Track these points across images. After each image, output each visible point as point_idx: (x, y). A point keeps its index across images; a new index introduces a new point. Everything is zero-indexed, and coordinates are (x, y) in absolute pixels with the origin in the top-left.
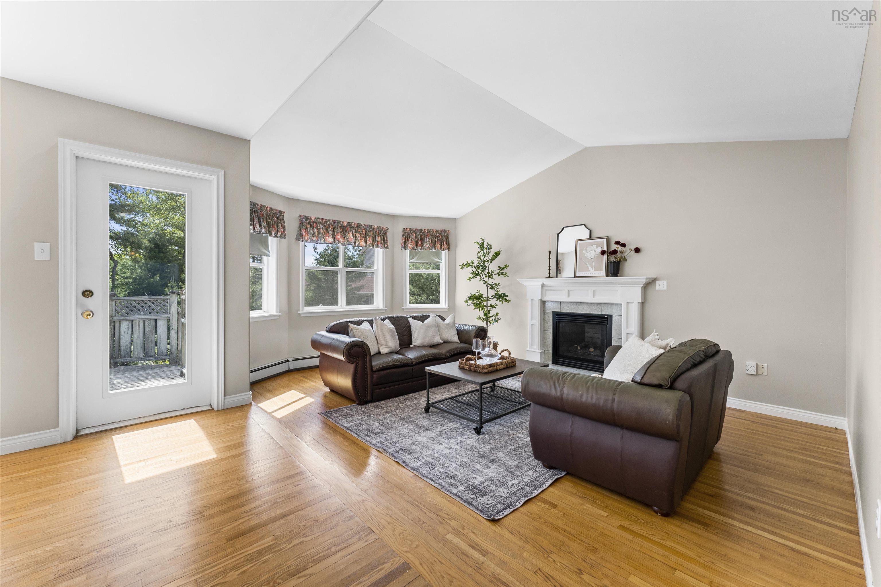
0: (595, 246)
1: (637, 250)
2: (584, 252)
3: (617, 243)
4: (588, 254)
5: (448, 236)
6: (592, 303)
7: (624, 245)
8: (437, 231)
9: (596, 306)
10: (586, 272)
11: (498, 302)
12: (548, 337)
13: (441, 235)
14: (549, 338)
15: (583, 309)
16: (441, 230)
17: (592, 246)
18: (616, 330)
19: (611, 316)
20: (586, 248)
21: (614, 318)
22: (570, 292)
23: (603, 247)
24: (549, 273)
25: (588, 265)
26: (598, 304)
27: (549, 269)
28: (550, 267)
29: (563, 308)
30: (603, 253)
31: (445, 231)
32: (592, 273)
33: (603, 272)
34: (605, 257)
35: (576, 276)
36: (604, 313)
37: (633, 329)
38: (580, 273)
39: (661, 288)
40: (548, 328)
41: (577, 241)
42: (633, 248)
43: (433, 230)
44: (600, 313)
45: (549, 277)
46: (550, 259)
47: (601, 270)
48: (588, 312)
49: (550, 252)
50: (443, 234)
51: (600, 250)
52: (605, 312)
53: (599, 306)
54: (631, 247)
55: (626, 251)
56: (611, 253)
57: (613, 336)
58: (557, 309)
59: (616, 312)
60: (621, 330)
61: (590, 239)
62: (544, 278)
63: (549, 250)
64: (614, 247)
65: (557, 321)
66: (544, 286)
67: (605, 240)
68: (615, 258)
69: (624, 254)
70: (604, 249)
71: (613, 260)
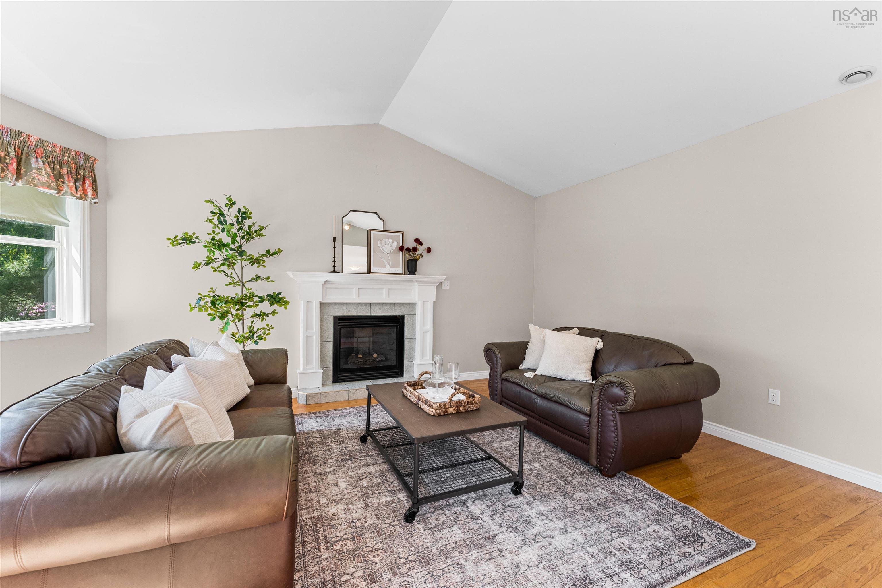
0: (390, 240)
1: (430, 250)
2: (379, 245)
3: (417, 241)
4: (384, 248)
5: (92, 169)
6: (384, 303)
7: (421, 244)
8: (66, 150)
9: (388, 307)
10: (380, 268)
11: (276, 306)
12: (327, 350)
13: (76, 164)
14: (329, 351)
15: (374, 310)
16: (77, 153)
17: (387, 240)
18: (408, 330)
19: (403, 317)
20: (381, 241)
21: (406, 318)
22: (360, 290)
23: (398, 243)
24: (334, 266)
25: (385, 261)
26: (390, 304)
27: (334, 261)
28: (334, 258)
29: (349, 311)
30: (401, 249)
31: (87, 157)
32: (388, 269)
33: (400, 270)
34: (401, 252)
35: (369, 272)
36: (397, 314)
37: (429, 328)
38: (375, 268)
40: (328, 338)
41: (368, 231)
43: (54, 146)
44: (392, 314)
45: (334, 271)
46: (334, 247)
47: (399, 266)
48: (379, 314)
49: (334, 239)
50: (81, 162)
51: (395, 244)
52: (397, 312)
53: (391, 306)
54: (425, 246)
55: (421, 250)
56: (408, 250)
57: (405, 337)
58: (340, 312)
59: (409, 311)
60: (414, 329)
61: (384, 230)
62: (326, 272)
63: (334, 236)
64: (411, 244)
65: (339, 327)
66: (327, 282)
67: (401, 235)
68: (412, 255)
69: (419, 252)
70: (401, 244)
71: (410, 257)
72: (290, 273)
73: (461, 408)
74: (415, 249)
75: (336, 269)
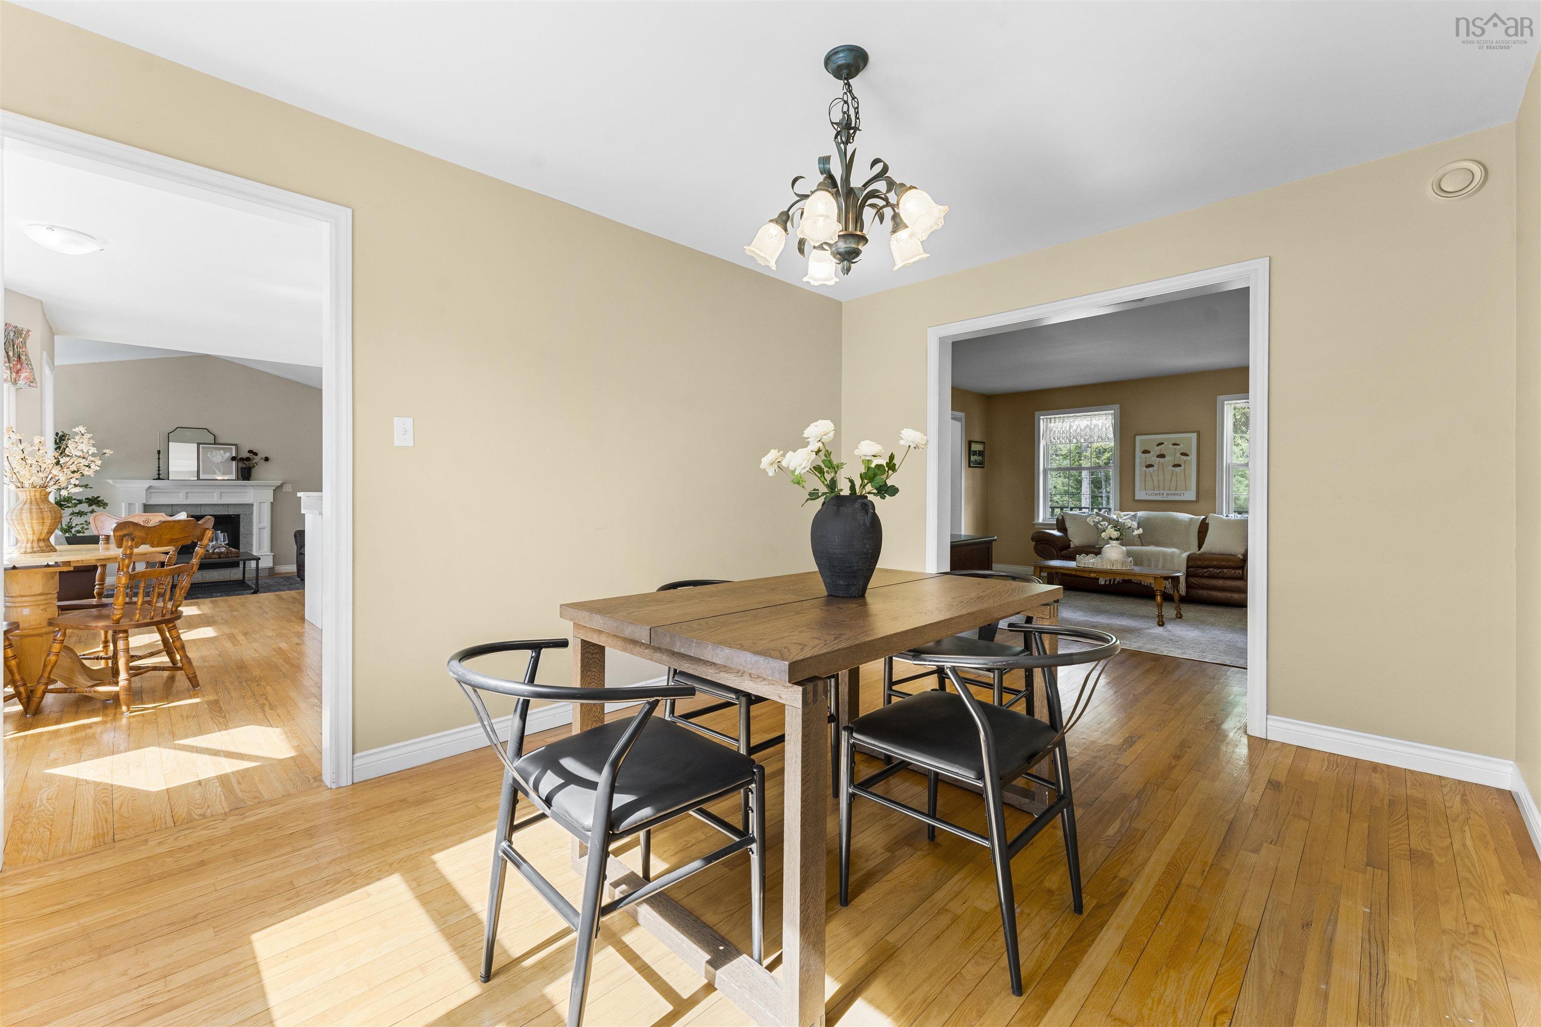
0: (222, 452)
1: (267, 459)
2: (208, 456)
3: (250, 452)
4: (214, 458)
7: (256, 454)
9: (221, 508)
10: (211, 476)
11: (94, 507)
15: (205, 511)
17: (218, 451)
18: (244, 527)
19: (238, 516)
20: (211, 452)
21: (241, 516)
22: (189, 494)
23: (231, 453)
24: (159, 475)
25: (215, 469)
26: (224, 505)
27: (159, 470)
28: (158, 468)
30: (233, 459)
32: (219, 476)
33: (233, 477)
34: (234, 463)
35: (198, 479)
37: (267, 525)
38: (203, 475)
39: (287, 490)
41: (197, 444)
42: (264, 456)
44: (227, 513)
45: (159, 479)
46: (159, 459)
47: (231, 474)
49: (159, 452)
51: (228, 455)
52: (232, 512)
53: (225, 507)
54: (262, 455)
55: (257, 459)
56: (242, 459)
57: (242, 531)
59: (245, 512)
60: (252, 527)
61: (215, 443)
62: (148, 479)
63: (158, 449)
64: (245, 455)
66: (151, 488)
67: (234, 447)
68: (245, 464)
69: (254, 461)
70: (234, 455)
71: (244, 466)
72: (110, 481)
74: (248, 459)
75: (161, 476)
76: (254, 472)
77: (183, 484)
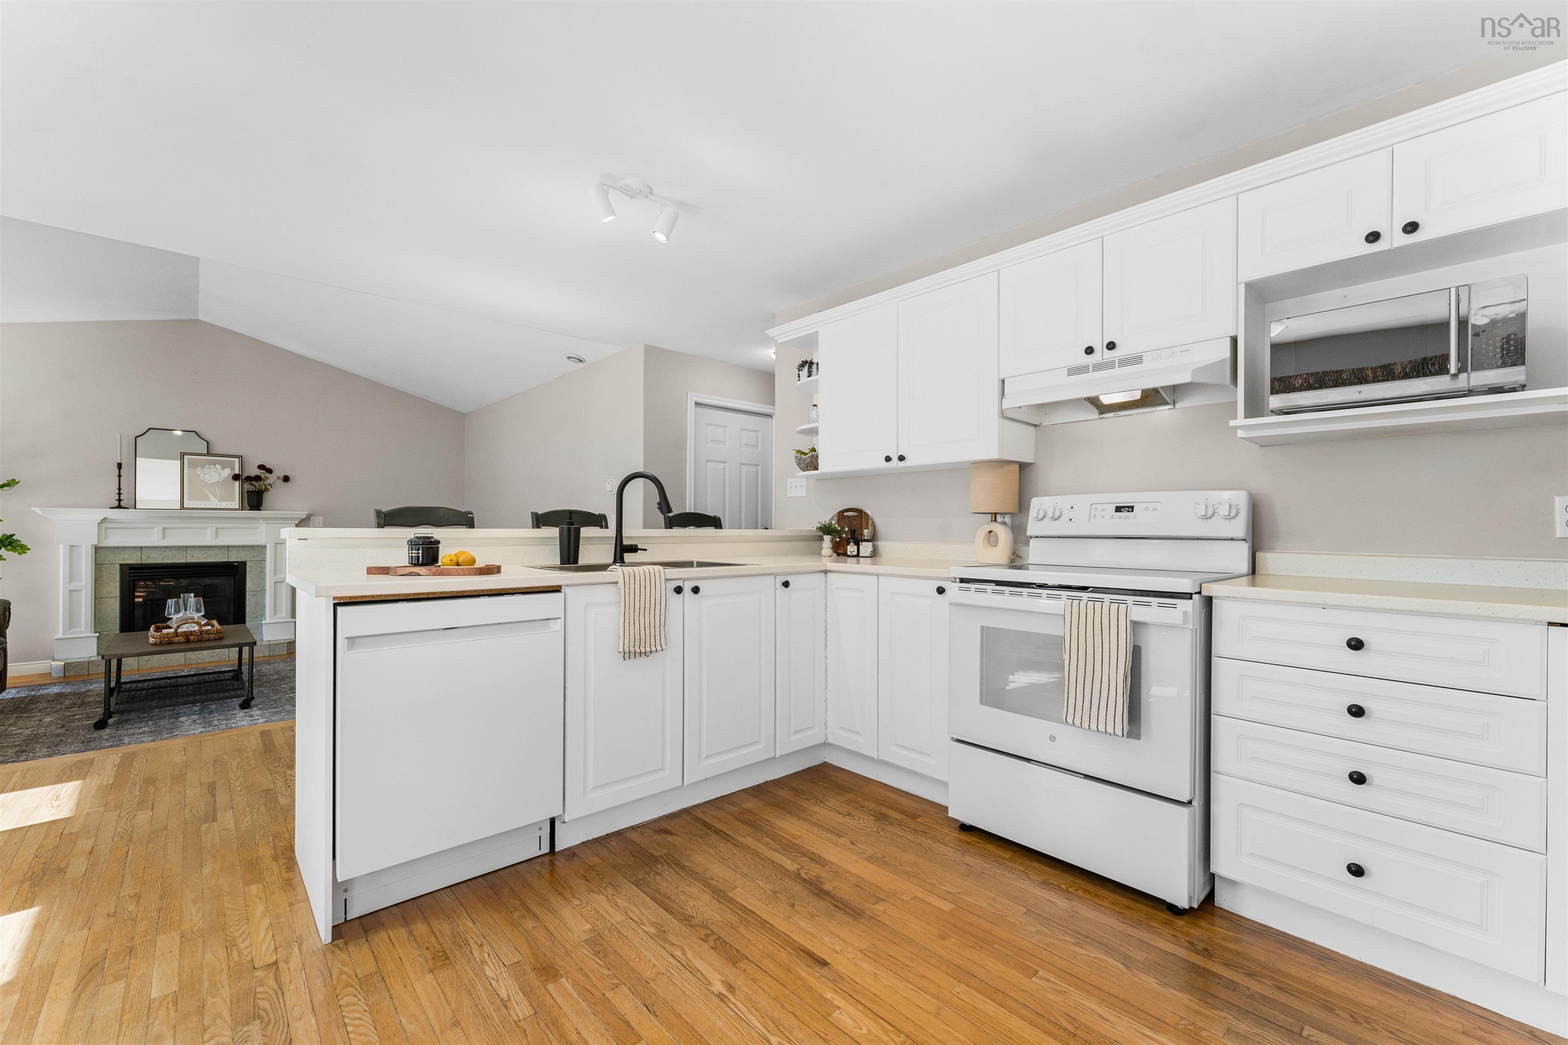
0: (218, 467)
1: (286, 479)
2: (198, 473)
3: (261, 467)
4: (206, 476)
6: (212, 547)
7: (270, 471)
9: (217, 551)
10: (202, 502)
12: (109, 609)
14: (113, 610)
15: (193, 556)
17: (212, 466)
18: (252, 580)
19: (244, 564)
20: (203, 467)
21: (248, 564)
22: (167, 531)
23: (233, 469)
24: (119, 501)
25: (207, 492)
26: (222, 547)
27: (119, 494)
28: (119, 489)
29: (150, 557)
30: (236, 477)
32: (214, 503)
33: (236, 505)
34: (237, 483)
35: (182, 507)
36: (232, 559)
38: (189, 502)
40: (110, 593)
41: (181, 455)
42: (282, 475)
44: (225, 560)
45: (119, 507)
46: (120, 476)
47: (232, 499)
48: (203, 560)
49: (120, 466)
51: (227, 472)
52: (233, 557)
53: (223, 550)
54: (279, 473)
55: (271, 478)
56: (249, 479)
57: (247, 590)
58: (133, 559)
59: (254, 557)
60: (264, 579)
61: (209, 454)
62: (101, 507)
63: (119, 462)
64: (254, 472)
65: (131, 578)
66: (106, 521)
67: (237, 460)
68: (255, 486)
69: (268, 482)
70: (237, 472)
71: (252, 488)
72: (36, 510)
73: (192, 638)
74: (258, 478)
75: (122, 504)
76: (268, 498)
77: (160, 514)
